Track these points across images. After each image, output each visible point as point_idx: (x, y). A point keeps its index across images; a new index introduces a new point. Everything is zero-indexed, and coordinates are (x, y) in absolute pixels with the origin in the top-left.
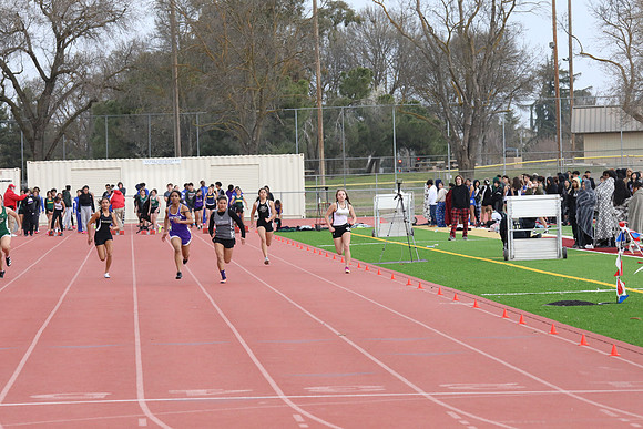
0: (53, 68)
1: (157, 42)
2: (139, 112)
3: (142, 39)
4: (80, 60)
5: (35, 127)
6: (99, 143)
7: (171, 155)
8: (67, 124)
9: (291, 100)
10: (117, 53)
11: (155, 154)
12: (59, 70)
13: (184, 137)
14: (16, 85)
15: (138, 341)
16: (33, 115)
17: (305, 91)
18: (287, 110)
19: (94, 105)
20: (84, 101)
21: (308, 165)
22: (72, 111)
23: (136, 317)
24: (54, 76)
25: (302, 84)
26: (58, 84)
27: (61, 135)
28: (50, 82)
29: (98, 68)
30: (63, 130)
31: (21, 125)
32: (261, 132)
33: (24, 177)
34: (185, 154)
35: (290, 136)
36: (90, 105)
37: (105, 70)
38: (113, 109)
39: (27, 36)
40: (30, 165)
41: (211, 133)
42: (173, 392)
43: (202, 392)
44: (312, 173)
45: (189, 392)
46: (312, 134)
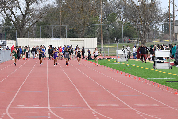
0: (25, 12)
1: (55, 5)
2: (50, 25)
3: (51, 4)
4: (33, 9)
5: (20, 28)
6: (38, 33)
7: (59, 37)
8: (29, 28)
9: (93, 22)
10: (44, 8)
11: (54, 37)
12: (27, 12)
13: (63, 32)
14: (15, 16)
15: (48, 90)
16: (20, 25)
17: (97, 20)
18: (92, 25)
19: (37, 22)
20: (34, 21)
21: (98, 41)
22: (31, 24)
23: (48, 83)
24: (26, 14)
25: (96, 17)
26: (27, 16)
27: (27, 31)
28: (25, 16)
29: (38, 12)
30: (28, 30)
31: (16, 28)
32: (84, 31)
33: (17, 43)
34: (63, 37)
35: (93, 32)
36: (36, 23)
37: (40, 13)
38: (42, 24)
39: (18, 3)
40: (18, 39)
41: (70, 31)
42: (58, 105)
43: (67, 105)
44: (99, 43)
45: (63, 105)
46: (99, 32)
